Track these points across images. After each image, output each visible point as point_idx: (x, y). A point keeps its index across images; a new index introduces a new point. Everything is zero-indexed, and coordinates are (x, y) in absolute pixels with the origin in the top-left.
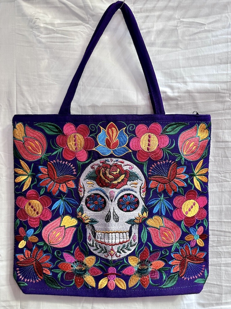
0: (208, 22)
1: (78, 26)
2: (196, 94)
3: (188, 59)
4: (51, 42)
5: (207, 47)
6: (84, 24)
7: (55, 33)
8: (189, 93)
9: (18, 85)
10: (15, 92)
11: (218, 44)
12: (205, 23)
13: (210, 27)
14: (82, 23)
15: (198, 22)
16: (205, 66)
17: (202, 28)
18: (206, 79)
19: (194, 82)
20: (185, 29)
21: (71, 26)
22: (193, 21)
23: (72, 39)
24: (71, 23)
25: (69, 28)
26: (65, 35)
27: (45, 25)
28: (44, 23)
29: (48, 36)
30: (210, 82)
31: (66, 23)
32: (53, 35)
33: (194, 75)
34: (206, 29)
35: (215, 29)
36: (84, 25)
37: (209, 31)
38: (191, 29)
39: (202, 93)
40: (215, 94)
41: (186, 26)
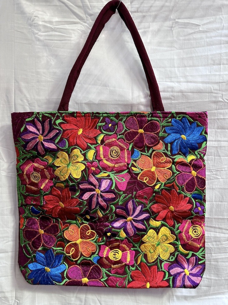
0: (202, 23)
1: (75, 25)
2: (189, 94)
3: (183, 59)
4: (49, 40)
5: (201, 48)
6: (82, 22)
7: (53, 31)
8: (183, 92)
9: (16, 81)
10: (14, 88)
11: (212, 45)
12: (200, 24)
13: (205, 28)
14: (80, 21)
15: (193, 23)
16: (198, 66)
17: (196, 29)
18: (199, 79)
19: (188, 82)
20: (180, 29)
21: (69, 24)
22: (188, 22)
23: (69, 37)
24: (69, 21)
25: (67, 27)
26: (62, 33)
27: (44, 23)
28: (43, 21)
29: (46, 34)
30: (203, 83)
31: (64, 21)
32: (51, 33)
33: (188, 75)
34: (200, 29)
35: (209, 30)
36: (81, 24)
37: (204, 32)
38: (186, 30)
39: (195, 93)
40: (208, 94)
41: (180, 26)
